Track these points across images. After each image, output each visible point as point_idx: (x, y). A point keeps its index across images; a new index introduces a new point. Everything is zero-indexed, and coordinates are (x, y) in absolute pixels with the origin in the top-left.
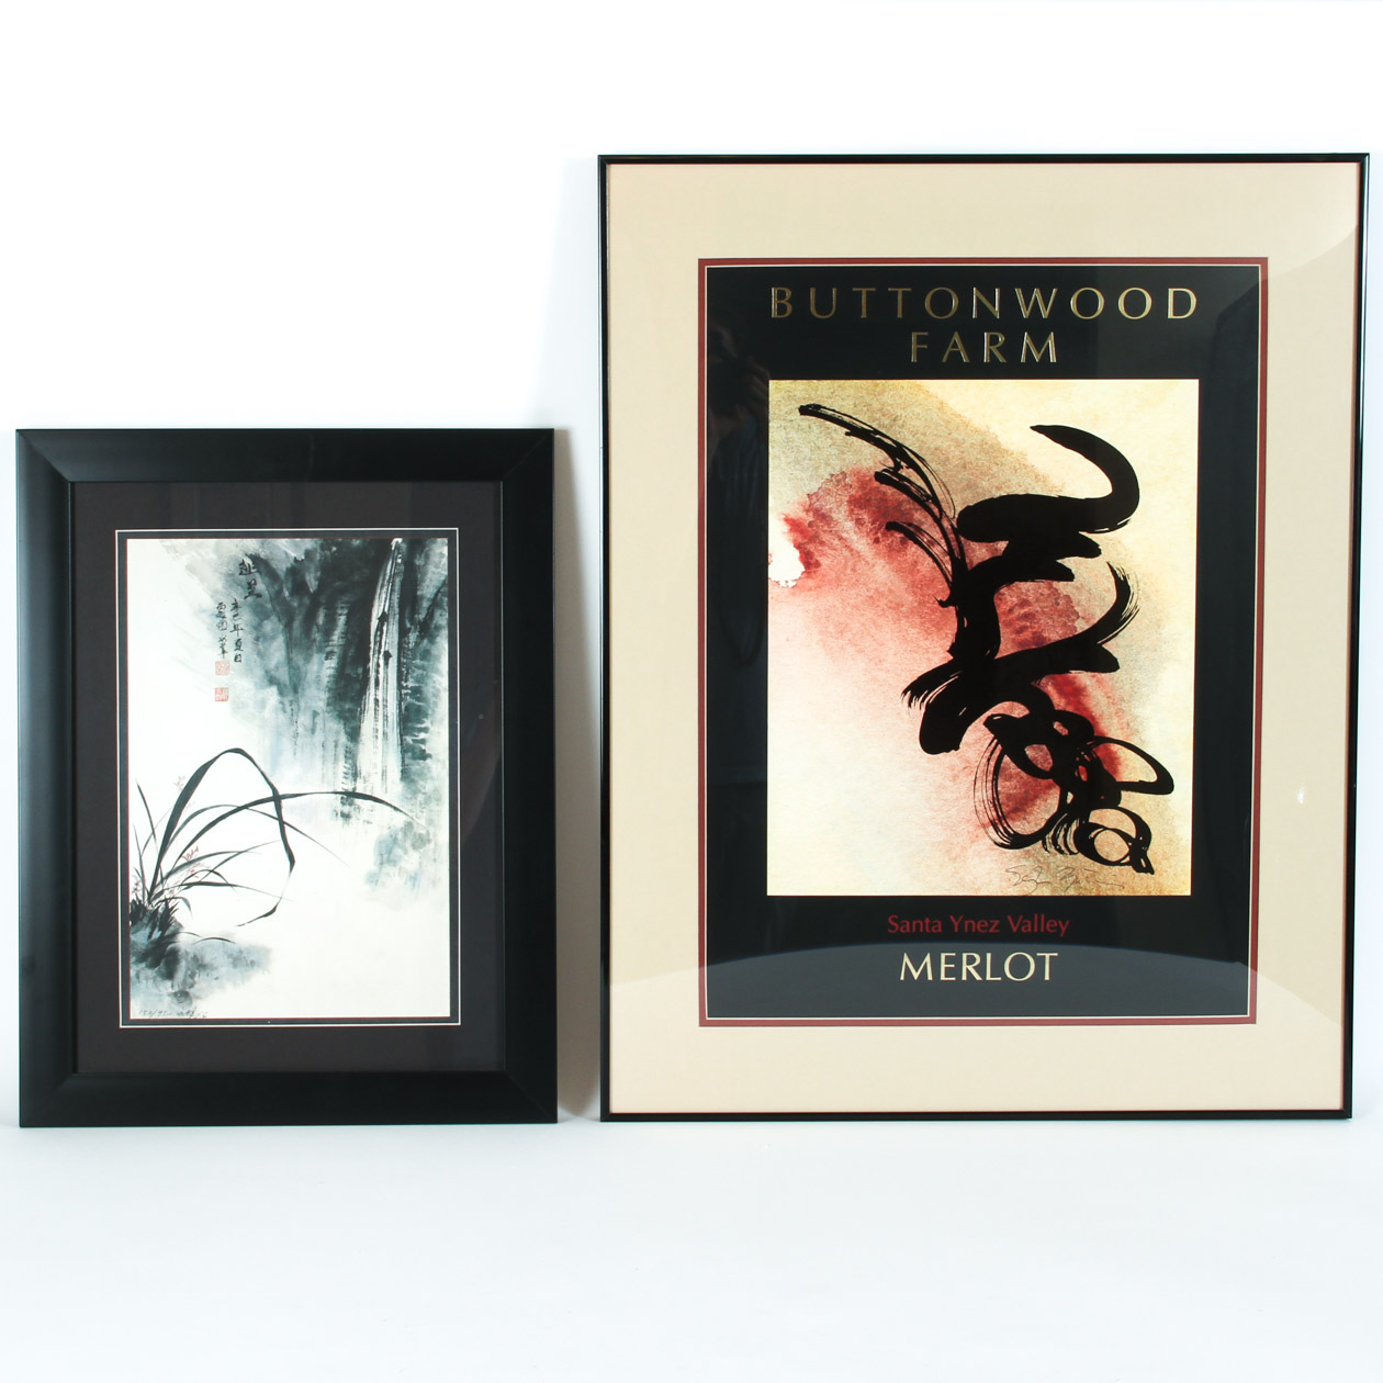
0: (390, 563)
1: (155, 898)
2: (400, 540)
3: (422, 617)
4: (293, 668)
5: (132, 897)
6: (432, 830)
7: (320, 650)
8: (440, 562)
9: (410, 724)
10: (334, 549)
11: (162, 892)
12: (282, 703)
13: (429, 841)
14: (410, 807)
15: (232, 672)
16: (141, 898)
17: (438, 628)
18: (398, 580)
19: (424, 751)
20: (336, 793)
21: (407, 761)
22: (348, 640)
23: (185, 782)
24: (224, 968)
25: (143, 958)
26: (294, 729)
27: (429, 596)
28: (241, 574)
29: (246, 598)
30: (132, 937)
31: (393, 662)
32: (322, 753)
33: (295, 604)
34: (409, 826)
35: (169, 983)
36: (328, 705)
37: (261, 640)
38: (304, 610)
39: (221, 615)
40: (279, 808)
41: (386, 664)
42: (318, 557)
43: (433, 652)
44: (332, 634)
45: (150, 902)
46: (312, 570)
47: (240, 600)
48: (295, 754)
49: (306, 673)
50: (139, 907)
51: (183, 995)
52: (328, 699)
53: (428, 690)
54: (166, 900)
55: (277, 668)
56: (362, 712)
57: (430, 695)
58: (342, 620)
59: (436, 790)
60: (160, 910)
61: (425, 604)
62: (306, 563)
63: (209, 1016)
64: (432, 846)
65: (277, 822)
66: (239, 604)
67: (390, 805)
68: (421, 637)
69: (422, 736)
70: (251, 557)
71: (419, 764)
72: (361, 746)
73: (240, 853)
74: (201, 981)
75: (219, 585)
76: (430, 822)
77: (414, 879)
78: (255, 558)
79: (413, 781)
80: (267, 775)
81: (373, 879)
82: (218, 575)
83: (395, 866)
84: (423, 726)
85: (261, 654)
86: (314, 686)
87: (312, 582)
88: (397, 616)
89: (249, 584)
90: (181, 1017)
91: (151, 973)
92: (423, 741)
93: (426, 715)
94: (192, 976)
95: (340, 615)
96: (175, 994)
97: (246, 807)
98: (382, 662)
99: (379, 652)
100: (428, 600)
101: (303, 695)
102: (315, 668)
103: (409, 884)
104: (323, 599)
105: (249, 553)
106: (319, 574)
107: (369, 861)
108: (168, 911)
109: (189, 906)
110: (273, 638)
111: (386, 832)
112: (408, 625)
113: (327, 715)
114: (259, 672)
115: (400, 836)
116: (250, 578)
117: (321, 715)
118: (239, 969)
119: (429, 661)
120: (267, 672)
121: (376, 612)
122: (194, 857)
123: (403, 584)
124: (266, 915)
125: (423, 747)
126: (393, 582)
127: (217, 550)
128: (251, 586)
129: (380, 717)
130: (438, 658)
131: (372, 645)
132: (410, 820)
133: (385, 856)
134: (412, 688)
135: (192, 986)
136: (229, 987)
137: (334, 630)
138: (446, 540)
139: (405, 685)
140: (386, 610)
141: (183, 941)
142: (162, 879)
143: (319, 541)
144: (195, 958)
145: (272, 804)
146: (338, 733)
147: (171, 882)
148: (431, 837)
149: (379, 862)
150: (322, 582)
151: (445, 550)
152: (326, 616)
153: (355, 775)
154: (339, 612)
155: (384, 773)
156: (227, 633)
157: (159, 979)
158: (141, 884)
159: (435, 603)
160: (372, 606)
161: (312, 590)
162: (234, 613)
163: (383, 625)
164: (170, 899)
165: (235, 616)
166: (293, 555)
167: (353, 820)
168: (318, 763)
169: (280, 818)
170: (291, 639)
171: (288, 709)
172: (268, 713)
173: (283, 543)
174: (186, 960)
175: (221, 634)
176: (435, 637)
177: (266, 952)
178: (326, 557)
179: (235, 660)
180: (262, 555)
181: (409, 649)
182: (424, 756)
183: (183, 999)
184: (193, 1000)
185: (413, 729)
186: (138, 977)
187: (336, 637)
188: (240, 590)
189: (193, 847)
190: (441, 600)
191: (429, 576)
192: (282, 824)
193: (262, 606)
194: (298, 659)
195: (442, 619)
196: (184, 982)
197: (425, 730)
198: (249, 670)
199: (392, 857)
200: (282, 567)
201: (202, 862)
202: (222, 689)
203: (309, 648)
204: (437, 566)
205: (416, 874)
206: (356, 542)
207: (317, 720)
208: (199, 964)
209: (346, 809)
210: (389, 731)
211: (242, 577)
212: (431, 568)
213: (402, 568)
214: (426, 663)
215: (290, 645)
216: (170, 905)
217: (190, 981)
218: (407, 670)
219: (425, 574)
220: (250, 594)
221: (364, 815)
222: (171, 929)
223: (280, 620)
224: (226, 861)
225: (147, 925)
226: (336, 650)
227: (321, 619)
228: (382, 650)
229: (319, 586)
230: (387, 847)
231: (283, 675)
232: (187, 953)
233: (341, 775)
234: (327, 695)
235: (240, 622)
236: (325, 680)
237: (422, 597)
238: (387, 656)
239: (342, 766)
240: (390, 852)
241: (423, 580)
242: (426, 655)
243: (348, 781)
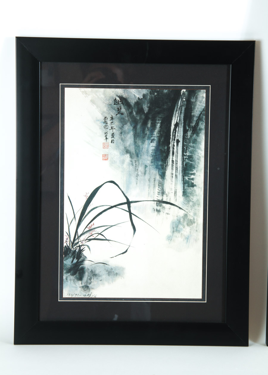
0: (180, 100)
1: (75, 245)
2: (185, 90)
3: (193, 124)
4: (137, 146)
5: (65, 244)
6: (195, 218)
7: (149, 138)
8: (202, 100)
9: (187, 172)
10: (156, 94)
11: (78, 243)
12: (131, 161)
13: (194, 222)
14: (187, 208)
15: (110, 147)
16: (68, 245)
17: (200, 129)
18: (183, 108)
19: (193, 183)
20: (154, 201)
21: (185, 188)
22: (161, 134)
23: (89, 195)
24: (104, 276)
25: (69, 271)
26: (137, 173)
27: (197, 115)
28: (115, 104)
29: (116, 115)
30: (65, 262)
31: (180, 144)
32: (148, 183)
33: (138, 118)
34: (186, 216)
35: (80, 282)
36: (152, 162)
37: (123, 133)
38: (142, 121)
39: (105, 122)
40: (129, 207)
41: (177, 145)
42: (148, 97)
43: (198, 140)
44: (154, 132)
45: (72, 247)
46: (146, 103)
47: (114, 116)
48: (137, 184)
49: (142, 148)
50: (68, 249)
51: (86, 287)
52: (152, 160)
53: (195, 157)
54: (80, 246)
55: (130, 146)
56: (167, 166)
57: (196, 159)
58: (158, 125)
59: (198, 200)
60: (77, 251)
61: (195, 119)
62: (143, 100)
63: (97, 297)
64: (195, 224)
65: (128, 213)
66: (114, 118)
67: (178, 207)
68: (193, 133)
69: (192, 177)
70: (119, 97)
71: (190, 189)
72: (165, 181)
73: (112, 226)
74: (94, 281)
75: (105, 109)
76: (195, 214)
77: (187, 238)
78: (121, 98)
79: (188, 196)
80: (125, 193)
81: (170, 238)
82: (105, 105)
83: (179, 233)
84: (193, 172)
85: (122, 140)
86: (145, 154)
87: (146, 108)
88: (183, 124)
89: (118, 109)
90: (85, 297)
91: (72, 277)
92: (193, 179)
93: (194, 168)
94: (90, 279)
95: (158, 123)
96: (83, 287)
97: (115, 206)
98: (175, 144)
99: (175, 140)
100: (196, 117)
101: (141, 158)
102: (146, 146)
103: (185, 241)
104: (150, 116)
105: (118, 95)
106: (149, 105)
107: (168, 231)
108: (81, 251)
109: (89, 249)
110: (128, 133)
111: (176, 218)
112: (187, 128)
113: (151, 167)
114: (122, 148)
115: (182, 220)
116: (118, 106)
117: (149, 167)
118: (111, 276)
119: (196, 144)
120: (125, 148)
121: (174, 122)
122: (92, 228)
123: (185, 109)
124: (123, 253)
125: (193, 182)
126: (181, 109)
127: (104, 93)
128: (119, 110)
129: (174, 168)
130: (200, 143)
131: (171, 137)
132: (186, 213)
133: (175, 229)
134: (188, 156)
135: (90, 283)
136: (106, 284)
137: (155, 130)
138: (205, 91)
139: (185, 154)
140: (178, 121)
141: (87, 264)
142: (78, 237)
143: (149, 90)
144: (92, 271)
145: (126, 205)
146: (155, 175)
147: (82, 238)
148: (195, 221)
149: (172, 231)
150: (150, 109)
151: (205, 95)
152: (152, 123)
153: (163, 193)
154: (157, 122)
155: (175, 193)
156: (108, 130)
157: (76, 280)
158: (69, 239)
159: (199, 119)
160: (172, 119)
161: (145, 112)
162: (111, 121)
163: (176, 128)
164: (81, 246)
165: (111, 123)
166: (138, 96)
167: (161, 213)
168: (147, 188)
169: (130, 211)
170: (136, 133)
171: (134, 164)
172: (125, 165)
173: (133, 91)
174: (88, 272)
175: (105, 131)
176: (199, 134)
177: (123, 269)
178: (152, 98)
179: (111, 142)
180: (124, 96)
181: (187, 139)
182: (193, 185)
183: (86, 289)
184: (91, 290)
185: (188, 173)
186: (67, 279)
187: (156, 133)
188: (114, 111)
189: (92, 223)
190: (202, 117)
191: (197, 106)
192: (131, 214)
193: (123, 119)
194: (139, 143)
195: (202, 125)
196: (87, 281)
197: (194, 174)
198: (117, 147)
199: (178, 229)
200: (132, 102)
201: (96, 230)
202: (105, 155)
203: (144, 137)
204: (200, 102)
205: (188, 237)
206: (166, 91)
207: (146, 169)
208: (94, 274)
209: (159, 208)
210: (178, 174)
211: (115, 106)
212: (198, 103)
213: (185, 103)
214: (195, 145)
215: (136, 136)
216: (81, 248)
217: (89, 281)
218: (187, 148)
219: (195, 105)
220: (118, 113)
221: (166, 211)
222: (82, 258)
223: (131, 125)
224: (106, 229)
225: (71, 257)
226: (155, 138)
227: (149, 125)
228: (176, 139)
229: (149, 110)
230: (176, 224)
231: (132, 149)
232: (88, 269)
233: (156, 193)
234: (151, 158)
235: (114, 126)
236: (151, 152)
237: (194, 116)
238: (178, 141)
239: (157, 189)
240: (177, 227)
241: (194, 108)
242: (195, 141)
243: (160, 196)
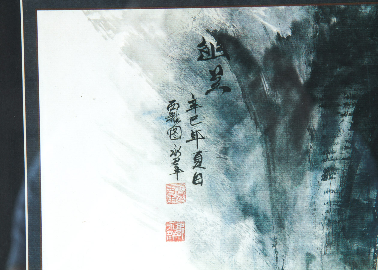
4: (277, 192)
7: (315, 166)
10: (334, 20)
12: (261, 242)
22: (354, 149)
28: (201, 58)
29: (208, 93)
33: (279, 101)
36: (328, 244)
37: (230, 152)
38: (291, 109)
39: (173, 118)
42: (311, 32)
44: (332, 143)
46: (303, 51)
47: (199, 96)
49: (295, 199)
52: (328, 235)
55: (254, 192)
58: (345, 123)
62: (294, 42)
66: (199, 102)
70: (214, 34)
75: (170, 76)
78: (222, 38)
82: (168, 61)
85: (230, 173)
86: (306, 217)
87: (303, 68)
89: (213, 73)
95: (344, 115)
101: (291, 231)
102: (309, 191)
104: (318, 94)
105: (212, 29)
106: (312, 57)
110: (247, 150)
113: (325, 258)
114: (228, 198)
116: (213, 64)
117: (318, 259)
120: (239, 198)
127: (166, 25)
128: (215, 76)
137: (334, 137)
143: (313, 10)
150: (317, 70)
152: (323, 117)
154: (342, 111)
156: (182, 143)
161: (302, 81)
162: (191, 114)
165: (192, 119)
166: (275, 30)
170: (273, 151)
171: (271, 251)
172: (242, 256)
173: (260, 13)
175: (171, 145)
178: (322, 33)
179: (194, 182)
180: (231, 32)
187: (338, 148)
188: (200, 82)
193: (231, 104)
200: (259, 48)
202: (175, 224)
203: (299, 163)
206: (366, 10)
207: (312, 267)
211: (203, 63)
215: (272, 159)
220: (214, 87)
223: (256, 124)
226: (337, 165)
227: (315, 122)
229: (313, 73)
231: (263, 202)
234: (326, 231)
235: (201, 128)
236: (323, 209)
